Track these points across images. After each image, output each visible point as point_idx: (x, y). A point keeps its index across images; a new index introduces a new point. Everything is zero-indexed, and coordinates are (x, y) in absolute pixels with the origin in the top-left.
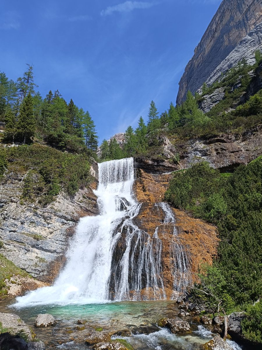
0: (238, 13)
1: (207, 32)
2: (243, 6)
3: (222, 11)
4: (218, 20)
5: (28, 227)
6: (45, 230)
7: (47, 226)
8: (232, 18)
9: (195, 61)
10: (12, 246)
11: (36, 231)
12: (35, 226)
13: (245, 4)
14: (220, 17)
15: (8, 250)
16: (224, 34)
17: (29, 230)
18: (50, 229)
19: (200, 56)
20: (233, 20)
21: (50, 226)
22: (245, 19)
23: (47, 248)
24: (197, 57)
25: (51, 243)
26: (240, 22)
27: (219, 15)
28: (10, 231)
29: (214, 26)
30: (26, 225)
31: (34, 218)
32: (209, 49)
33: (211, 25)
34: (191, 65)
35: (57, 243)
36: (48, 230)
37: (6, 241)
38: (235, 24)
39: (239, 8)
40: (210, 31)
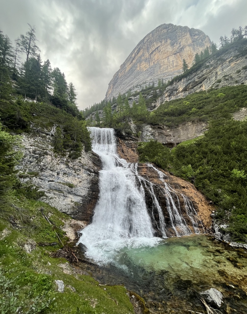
0: (147, 52)
1: (129, 58)
2: (150, 50)
3: (139, 47)
4: (136, 52)
5: (62, 177)
6: (76, 180)
7: (77, 177)
8: (143, 55)
9: (119, 73)
10: (52, 194)
11: (68, 180)
12: (67, 176)
13: (151, 49)
14: (137, 51)
15: (49, 197)
16: (138, 62)
17: (63, 180)
18: (79, 179)
19: (123, 71)
20: (144, 56)
21: (79, 176)
22: (150, 58)
23: (78, 194)
24: (121, 71)
25: (81, 190)
26: (147, 58)
27: (137, 49)
28: (49, 181)
29: (133, 55)
30: (61, 176)
31: (66, 170)
32: (129, 68)
33: (132, 54)
34: (117, 75)
35: (85, 189)
36: (78, 180)
37: (47, 190)
38: (144, 59)
39: (148, 50)
40: (131, 58)
